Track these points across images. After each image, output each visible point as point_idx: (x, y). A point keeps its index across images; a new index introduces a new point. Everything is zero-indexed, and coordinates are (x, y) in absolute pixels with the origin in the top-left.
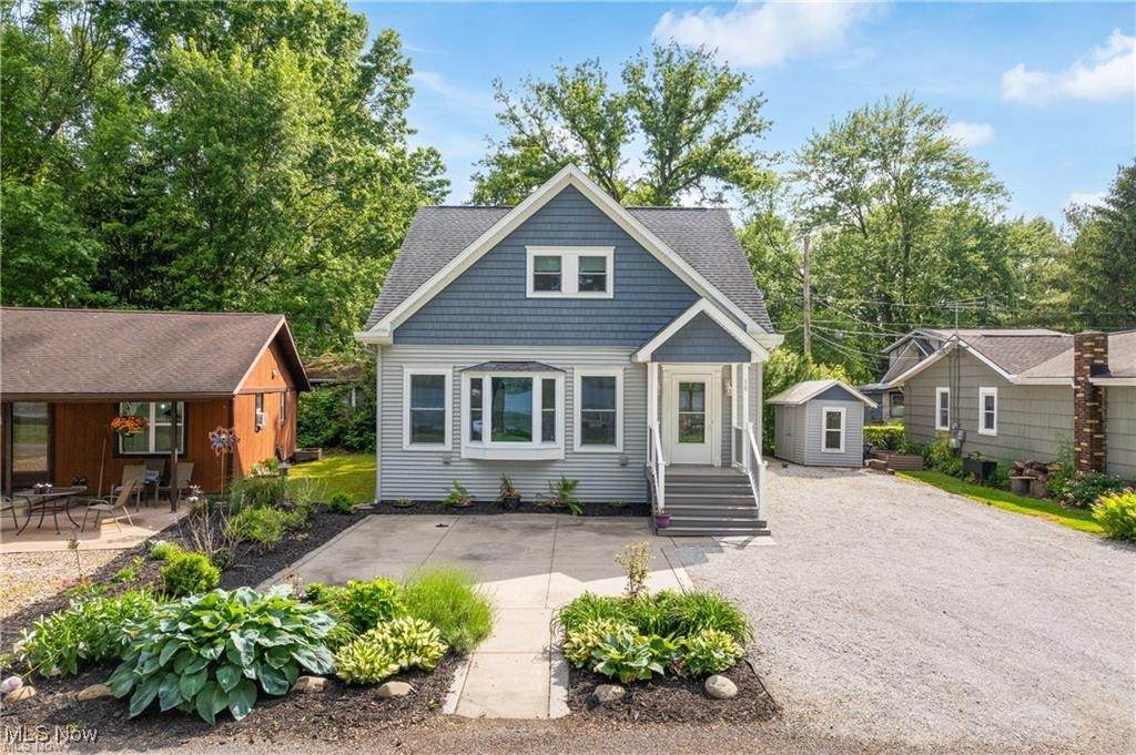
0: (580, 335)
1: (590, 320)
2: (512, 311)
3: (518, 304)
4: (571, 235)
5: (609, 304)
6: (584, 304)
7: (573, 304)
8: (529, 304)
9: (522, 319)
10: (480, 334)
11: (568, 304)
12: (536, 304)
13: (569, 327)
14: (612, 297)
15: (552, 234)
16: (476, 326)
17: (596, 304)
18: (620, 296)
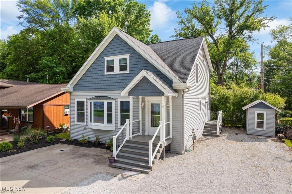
0: (120, 87)
1: (122, 81)
2: (101, 79)
3: (102, 77)
4: (117, 52)
5: (128, 75)
6: (121, 76)
7: (117, 76)
8: (105, 77)
9: (104, 82)
10: (93, 87)
11: (116, 76)
12: (107, 76)
13: (116, 84)
14: (129, 72)
15: (111, 52)
16: (92, 85)
17: (124, 75)
18: (131, 72)
